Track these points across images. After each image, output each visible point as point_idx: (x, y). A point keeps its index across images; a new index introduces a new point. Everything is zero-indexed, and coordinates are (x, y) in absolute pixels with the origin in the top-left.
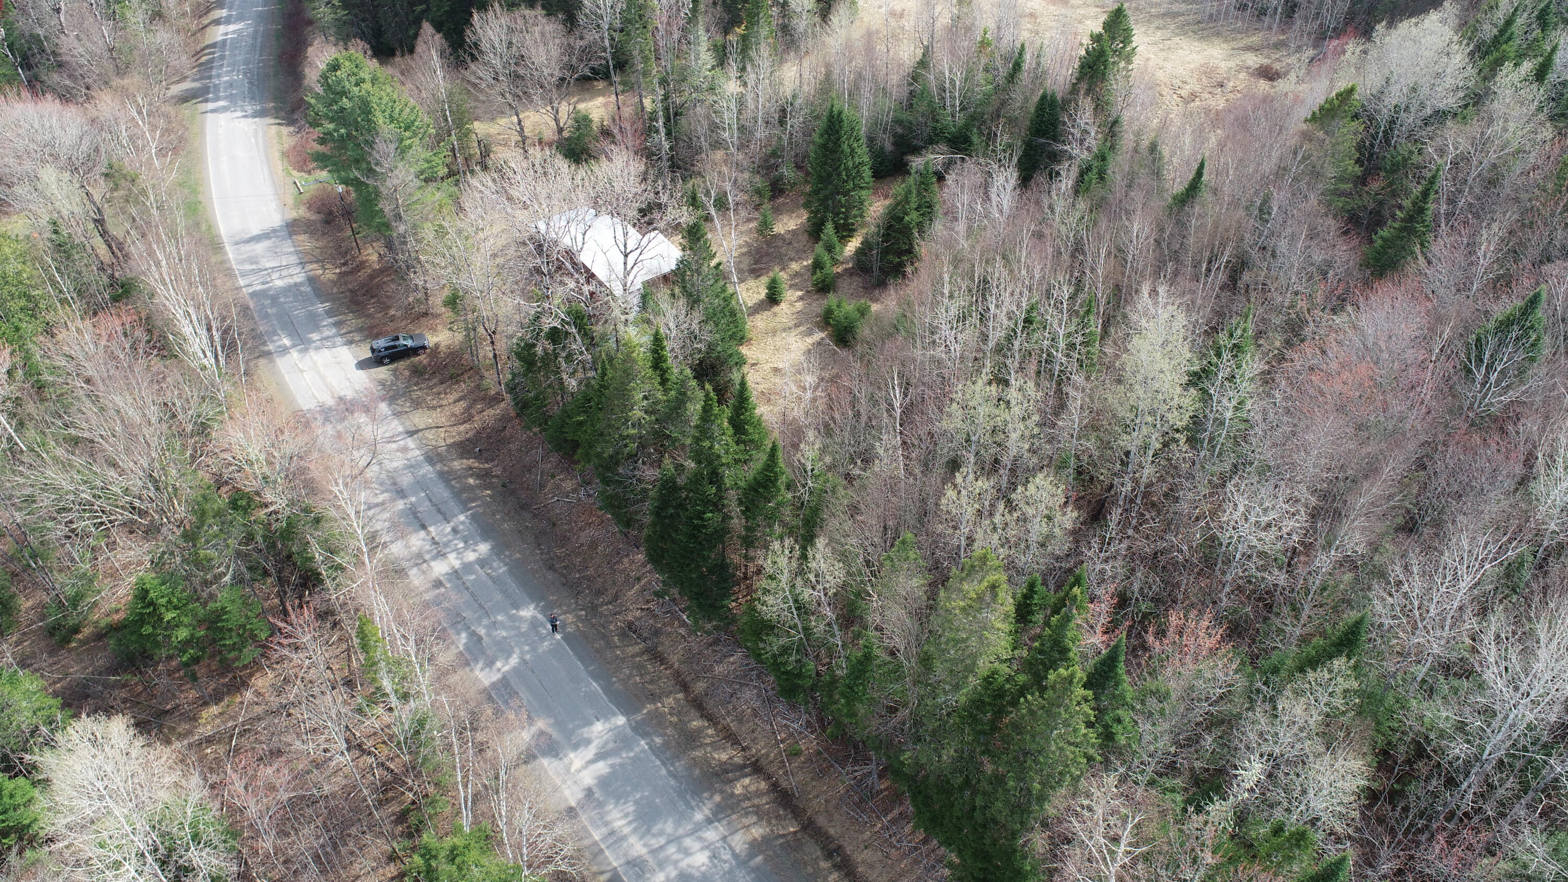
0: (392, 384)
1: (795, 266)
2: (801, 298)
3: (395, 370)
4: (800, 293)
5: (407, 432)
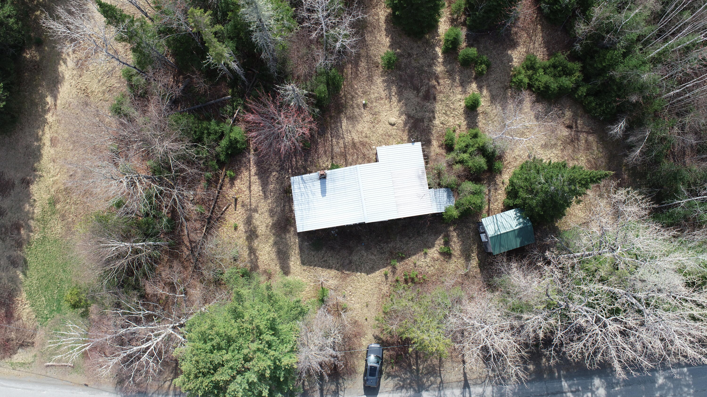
0: (404, 380)
1: (439, 69)
2: (480, 88)
3: (389, 375)
4: (474, 85)
5: (464, 388)
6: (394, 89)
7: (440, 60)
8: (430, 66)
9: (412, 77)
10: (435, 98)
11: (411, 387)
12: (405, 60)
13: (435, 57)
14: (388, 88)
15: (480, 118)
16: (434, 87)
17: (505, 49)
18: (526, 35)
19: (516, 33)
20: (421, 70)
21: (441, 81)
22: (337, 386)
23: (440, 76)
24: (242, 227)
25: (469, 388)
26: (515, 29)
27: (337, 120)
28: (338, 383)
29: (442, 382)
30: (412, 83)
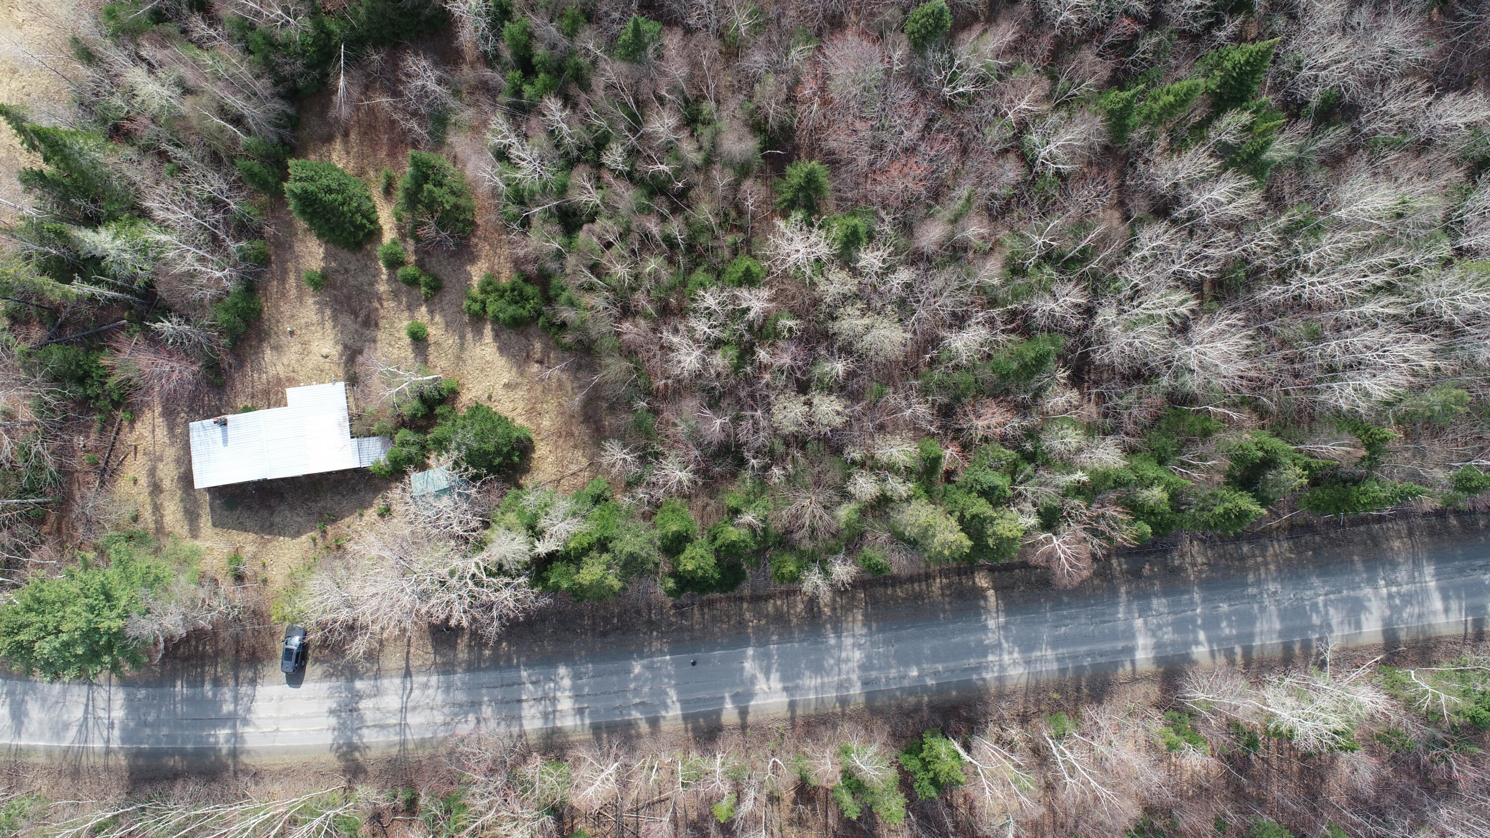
0: (334, 667)
1: (382, 288)
2: (431, 312)
3: (316, 660)
4: (424, 309)
5: (405, 677)
6: (328, 312)
7: (384, 277)
8: (371, 284)
9: (349, 298)
10: (377, 325)
11: (343, 674)
12: (341, 278)
13: (378, 273)
14: (321, 311)
15: (431, 349)
16: (377, 309)
17: (463, 264)
18: (488, 247)
19: (476, 245)
20: (360, 290)
21: (385, 304)
22: (255, 673)
23: (384, 297)
24: (143, 481)
25: (411, 676)
26: (475, 240)
27: (258, 350)
28: (256, 669)
29: (379, 669)
30: (349, 306)
